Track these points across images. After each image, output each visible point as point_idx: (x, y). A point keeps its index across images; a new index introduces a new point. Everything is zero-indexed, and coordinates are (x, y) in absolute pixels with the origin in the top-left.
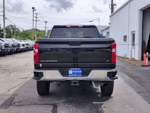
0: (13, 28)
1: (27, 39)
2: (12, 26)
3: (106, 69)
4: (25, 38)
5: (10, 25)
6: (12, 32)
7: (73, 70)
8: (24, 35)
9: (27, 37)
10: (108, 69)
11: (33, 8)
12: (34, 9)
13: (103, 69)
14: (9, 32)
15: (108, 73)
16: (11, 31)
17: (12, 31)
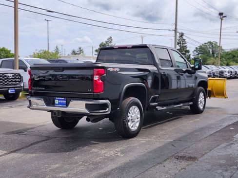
0: (213, 46)
1: (232, 63)
2: (211, 43)
3: (84, 100)
4: (229, 61)
5: (209, 42)
6: (211, 53)
7: (59, 100)
8: (228, 57)
9: (234, 61)
10: (86, 100)
11: (221, 14)
12: (222, 16)
13: (82, 100)
14: (206, 53)
15: (86, 104)
16: (209, 51)
17: (211, 50)
